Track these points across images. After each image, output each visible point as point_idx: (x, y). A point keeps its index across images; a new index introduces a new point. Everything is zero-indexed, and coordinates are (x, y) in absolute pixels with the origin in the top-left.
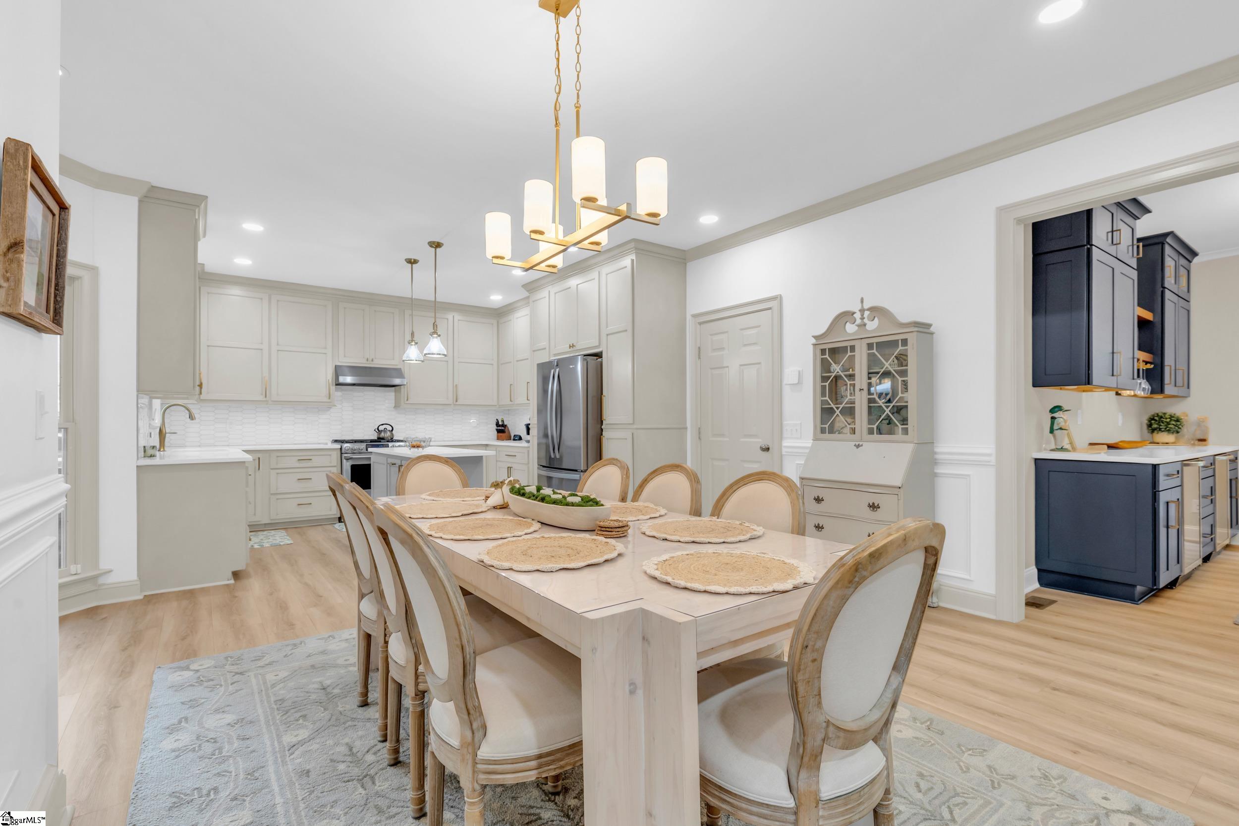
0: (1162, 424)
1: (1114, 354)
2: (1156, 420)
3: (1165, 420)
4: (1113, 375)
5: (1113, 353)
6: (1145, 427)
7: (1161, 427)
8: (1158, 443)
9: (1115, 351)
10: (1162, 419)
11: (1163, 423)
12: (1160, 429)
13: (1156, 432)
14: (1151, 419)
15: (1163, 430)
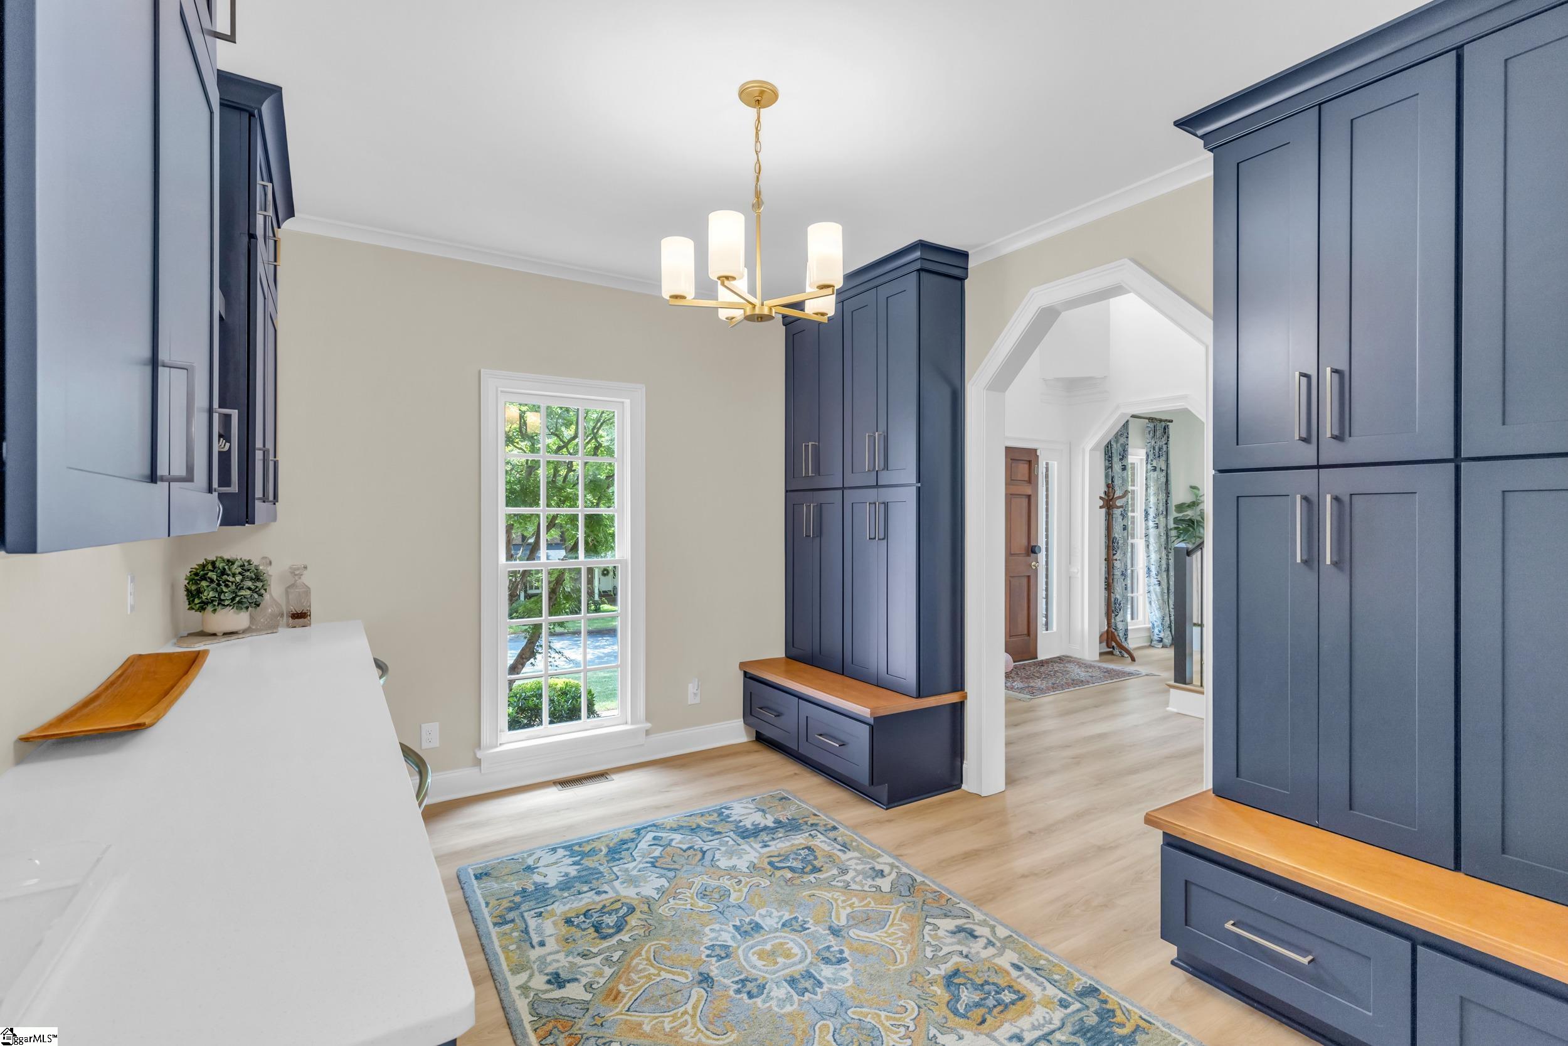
0: (225, 589)
1: (162, 372)
2: (212, 581)
3: (231, 579)
4: (153, 478)
5: (154, 362)
6: (182, 594)
7: (222, 597)
8: (214, 635)
9: (163, 356)
10: (225, 577)
11: (227, 586)
12: (221, 602)
13: (210, 608)
14: (198, 576)
15: (227, 603)
